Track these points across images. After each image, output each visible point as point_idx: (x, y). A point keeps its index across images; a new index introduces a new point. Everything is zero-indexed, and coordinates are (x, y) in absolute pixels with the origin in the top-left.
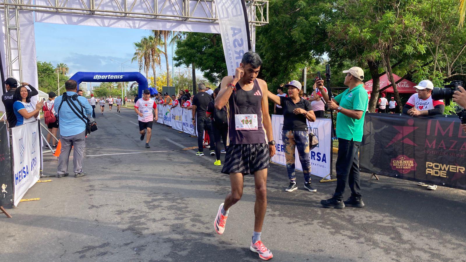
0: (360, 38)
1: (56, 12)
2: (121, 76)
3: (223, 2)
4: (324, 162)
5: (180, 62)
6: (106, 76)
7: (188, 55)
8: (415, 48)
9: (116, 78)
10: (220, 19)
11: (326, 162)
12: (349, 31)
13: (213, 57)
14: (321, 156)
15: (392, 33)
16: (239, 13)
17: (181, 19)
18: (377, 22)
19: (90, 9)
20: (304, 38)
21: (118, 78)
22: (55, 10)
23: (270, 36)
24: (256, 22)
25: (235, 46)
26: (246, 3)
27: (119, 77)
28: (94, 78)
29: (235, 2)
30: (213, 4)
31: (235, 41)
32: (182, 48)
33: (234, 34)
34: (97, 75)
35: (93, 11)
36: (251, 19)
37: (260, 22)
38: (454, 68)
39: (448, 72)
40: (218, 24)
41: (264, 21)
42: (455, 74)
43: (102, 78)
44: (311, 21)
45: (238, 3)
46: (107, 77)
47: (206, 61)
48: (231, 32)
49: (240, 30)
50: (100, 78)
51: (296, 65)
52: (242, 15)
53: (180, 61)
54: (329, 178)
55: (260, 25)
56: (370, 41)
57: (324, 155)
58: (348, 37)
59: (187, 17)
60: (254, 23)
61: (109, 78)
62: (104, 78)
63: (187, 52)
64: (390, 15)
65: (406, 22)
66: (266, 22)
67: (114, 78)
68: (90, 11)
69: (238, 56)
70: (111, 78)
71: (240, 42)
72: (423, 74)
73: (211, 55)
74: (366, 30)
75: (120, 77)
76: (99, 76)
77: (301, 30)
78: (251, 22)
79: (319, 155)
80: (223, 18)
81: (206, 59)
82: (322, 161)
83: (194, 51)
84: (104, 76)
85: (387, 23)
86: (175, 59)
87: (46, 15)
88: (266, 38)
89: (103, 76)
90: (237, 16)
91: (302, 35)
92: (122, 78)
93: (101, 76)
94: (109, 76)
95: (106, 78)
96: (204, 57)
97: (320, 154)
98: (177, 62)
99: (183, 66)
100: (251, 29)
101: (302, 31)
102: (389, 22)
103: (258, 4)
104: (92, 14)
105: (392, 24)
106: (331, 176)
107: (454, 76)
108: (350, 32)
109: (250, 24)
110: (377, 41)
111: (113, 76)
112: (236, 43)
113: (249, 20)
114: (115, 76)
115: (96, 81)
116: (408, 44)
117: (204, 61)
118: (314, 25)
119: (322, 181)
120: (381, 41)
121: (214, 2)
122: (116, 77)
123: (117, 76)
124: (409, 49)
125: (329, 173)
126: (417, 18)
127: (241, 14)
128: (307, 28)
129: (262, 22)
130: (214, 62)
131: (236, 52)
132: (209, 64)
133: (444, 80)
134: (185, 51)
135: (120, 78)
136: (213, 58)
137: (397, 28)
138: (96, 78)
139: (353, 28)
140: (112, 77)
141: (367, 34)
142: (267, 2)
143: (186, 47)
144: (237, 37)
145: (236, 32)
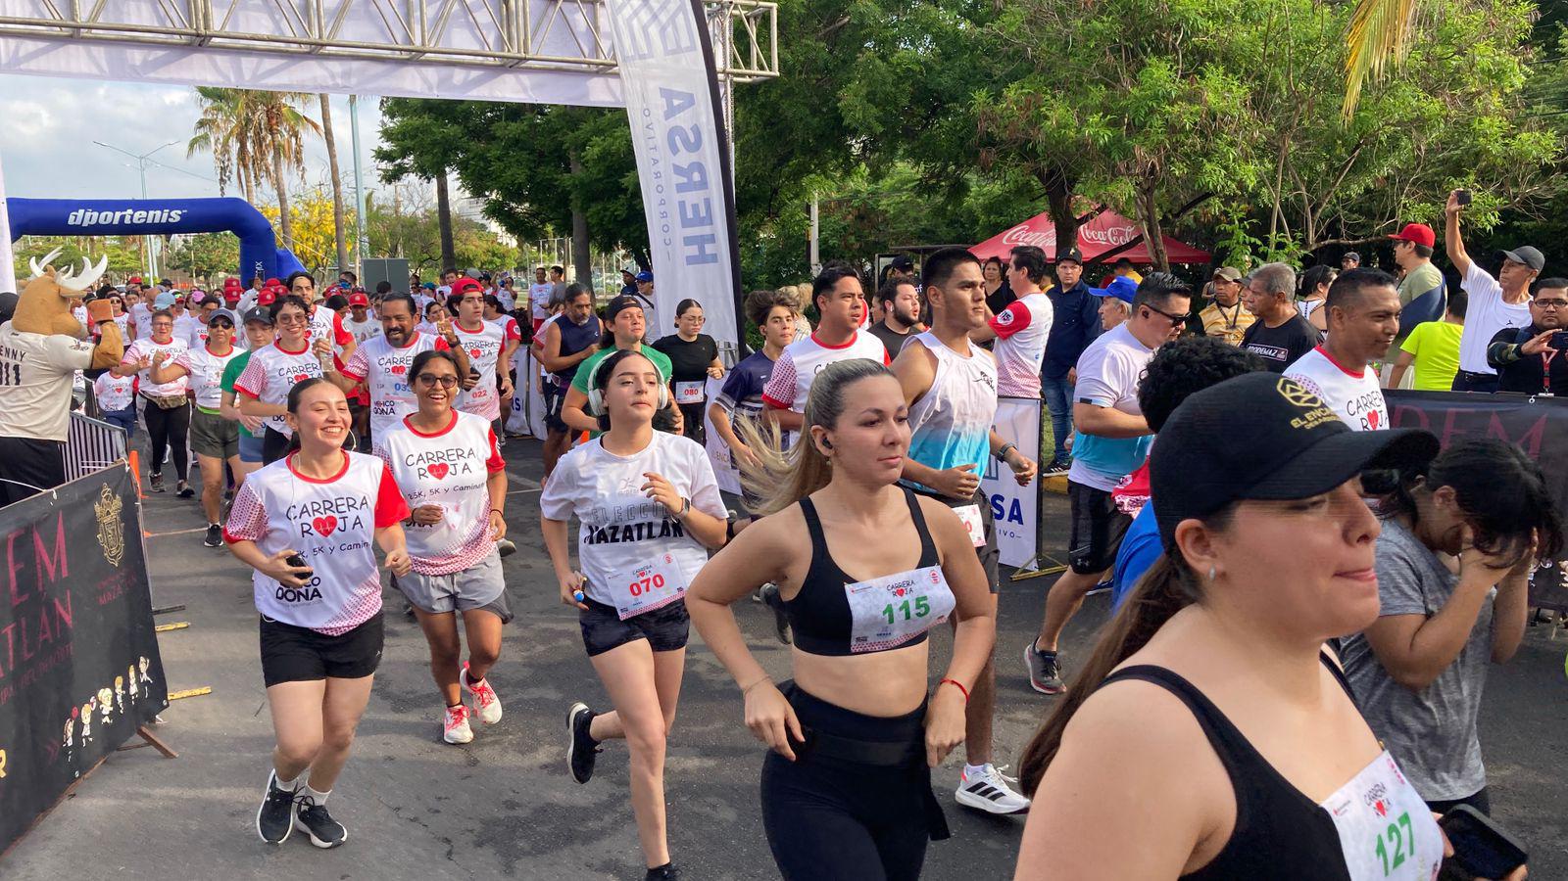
0: (1081, 145)
1: (71, 36)
2: (173, 214)
3: (632, 7)
4: (1015, 522)
5: (399, 165)
6: (118, 214)
7: (434, 143)
8: (1230, 174)
9: (157, 221)
10: (625, 60)
11: (1021, 522)
12: (1046, 118)
13: (522, 149)
14: (1007, 506)
15: (1172, 128)
16: (685, 42)
17: (498, 62)
18: (1125, 94)
19: (197, 28)
20: (877, 119)
21: (164, 221)
22: (66, 32)
23: (762, 105)
24: (735, 71)
25: (675, 150)
26: (706, 9)
27: (165, 215)
28: (71, 221)
29: (672, 7)
30: (600, 11)
31: (673, 132)
32: (416, 121)
33: (671, 112)
34: (82, 211)
35: (206, 36)
36: (725, 63)
37: (748, 71)
38: (1324, 221)
39: (1307, 236)
40: (617, 75)
41: (762, 68)
42: (1327, 242)
43: (102, 222)
44: (898, 64)
45: (681, 8)
46: (122, 218)
47: (502, 165)
48: (659, 104)
49: (690, 100)
50: (93, 222)
51: (805, 181)
52: (695, 49)
53: (399, 161)
54: (1033, 566)
55: (747, 80)
56: (1106, 150)
57: (1016, 503)
58: (1041, 137)
59: (523, 55)
60: (732, 74)
61: (127, 221)
62: (109, 221)
63: (433, 133)
64: (1160, 72)
65: (1210, 97)
66: (772, 73)
67: (149, 221)
68: (198, 35)
69: (685, 180)
70: (135, 221)
71: (692, 140)
72: (1244, 242)
73: (516, 143)
74: (1096, 118)
75: (169, 216)
76: (88, 214)
77: (868, 94)
78: (724, 72)
79: (998, 502)
80: (633, 58)
81: (499, 159)
82: (1010, 520)
83: (452, 130)
84: (110, 214)
85: (1156, 97)
86: (382, 155)
87: (30, 46)
88: (751, 112)
89: (103, 214)
90: (678, 50)
91: (874, 110)
92: (178, 219)
93: (96, 214)
94: (130, 211)
95: (116, 222)
96: (494, 152)
97: (1002, 499)
98: (390, 167)
99: (412, 178)
100: (725, 92)
101: (871, 97)
102: (1163, 97)
103: (743, 12)
104: (199, 43)
105: (1171, 104)
106: (1038, 562)
107: (1326, 246)
108: (1049, 123)
109: (721, 76)
110: (1127, 153)
111: (144, 213)
112: (677, 138)
113: (719, 65)
114: (151, 213)
115: (79, 230)
116: (1209, 161)
117: (495, 166)
118: (907, 78)
119: (1015, 576)
120: (1140, 152)
121: (603, 4)
122: (156, 216)
123: (158, 213)
124: (1213, 175)
125: (1032, 552)
126: (1236, 83)
127: (693, 48)
128: (888, 88)
129: (755, 70)
130: (530, 169)
131: (678, 170)
132: (512, 175)
133: (1299, 260)
134: (425, 130)
135: (171, 220)
136: (524, 155)
137: (1186, 114)
138: (78, 222)
139: (1058, 113)
140: (139, 216)
141: (1097, 130)
142: (771, 8)
143: (426, 116)
144: (683, 120)
145: (676, 102)
